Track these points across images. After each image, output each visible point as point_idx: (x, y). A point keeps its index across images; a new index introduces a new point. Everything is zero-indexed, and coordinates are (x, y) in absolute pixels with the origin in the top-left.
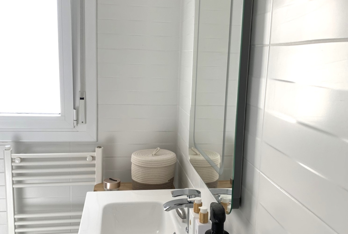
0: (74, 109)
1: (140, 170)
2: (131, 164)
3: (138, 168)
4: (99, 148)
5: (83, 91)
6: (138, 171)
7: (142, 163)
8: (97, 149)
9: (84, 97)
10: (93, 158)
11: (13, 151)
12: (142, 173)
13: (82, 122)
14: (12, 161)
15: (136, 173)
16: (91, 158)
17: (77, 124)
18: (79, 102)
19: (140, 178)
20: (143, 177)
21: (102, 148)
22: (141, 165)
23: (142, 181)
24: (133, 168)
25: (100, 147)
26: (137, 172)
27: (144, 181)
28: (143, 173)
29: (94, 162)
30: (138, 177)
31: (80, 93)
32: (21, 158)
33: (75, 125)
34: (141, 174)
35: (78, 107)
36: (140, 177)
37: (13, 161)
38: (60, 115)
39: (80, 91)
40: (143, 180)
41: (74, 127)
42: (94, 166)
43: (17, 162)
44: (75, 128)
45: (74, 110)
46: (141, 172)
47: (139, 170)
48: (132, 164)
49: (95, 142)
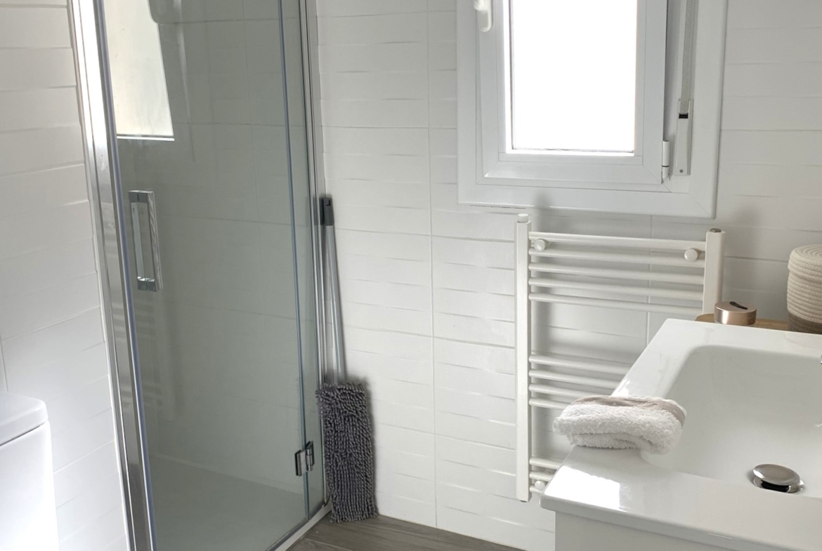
0: (664, 139)
1: (806, 288)
2: (788, 275)
3: (802, 283)
4: (716, 232)
5: (687, 99)
6: (802, 291)
7: (813, 272)
8: (709, 234)
9: (689, 112)
10: (700, 254)
11: (533, 226)
12: (810, 296)
13: (681, 171)
14: (530, 245)
15: (796, 295)
16: (696, 255)
17: (669, 174)
18: (677, 126)
19: (806, 308)
20: (814, 306)
21: (723, 232)
22: (810, 276)
23: (811, 315)
24: (792, 284)
25: (718, 231)
26: (798, 292)
27: (814, 315)
28: (814, 295)
29: (699, 264)
30: (801, 304)
31: (680, 102)
32: (546, 241)
33: (664, 177)
34: (810, 298)
35: (674, 136)
36: (806, 306)
37: (532, 246)
38: (632, 155)
39: (679, 100)
40: (812, 313)
41: (662, 182)
42: (700, 272)
43: (539, 249)
44: (664, 183)
45: (664, 142)
46: (809, 294)
47: (803, 287)
48: (790, 274)
49: (708, 219)
